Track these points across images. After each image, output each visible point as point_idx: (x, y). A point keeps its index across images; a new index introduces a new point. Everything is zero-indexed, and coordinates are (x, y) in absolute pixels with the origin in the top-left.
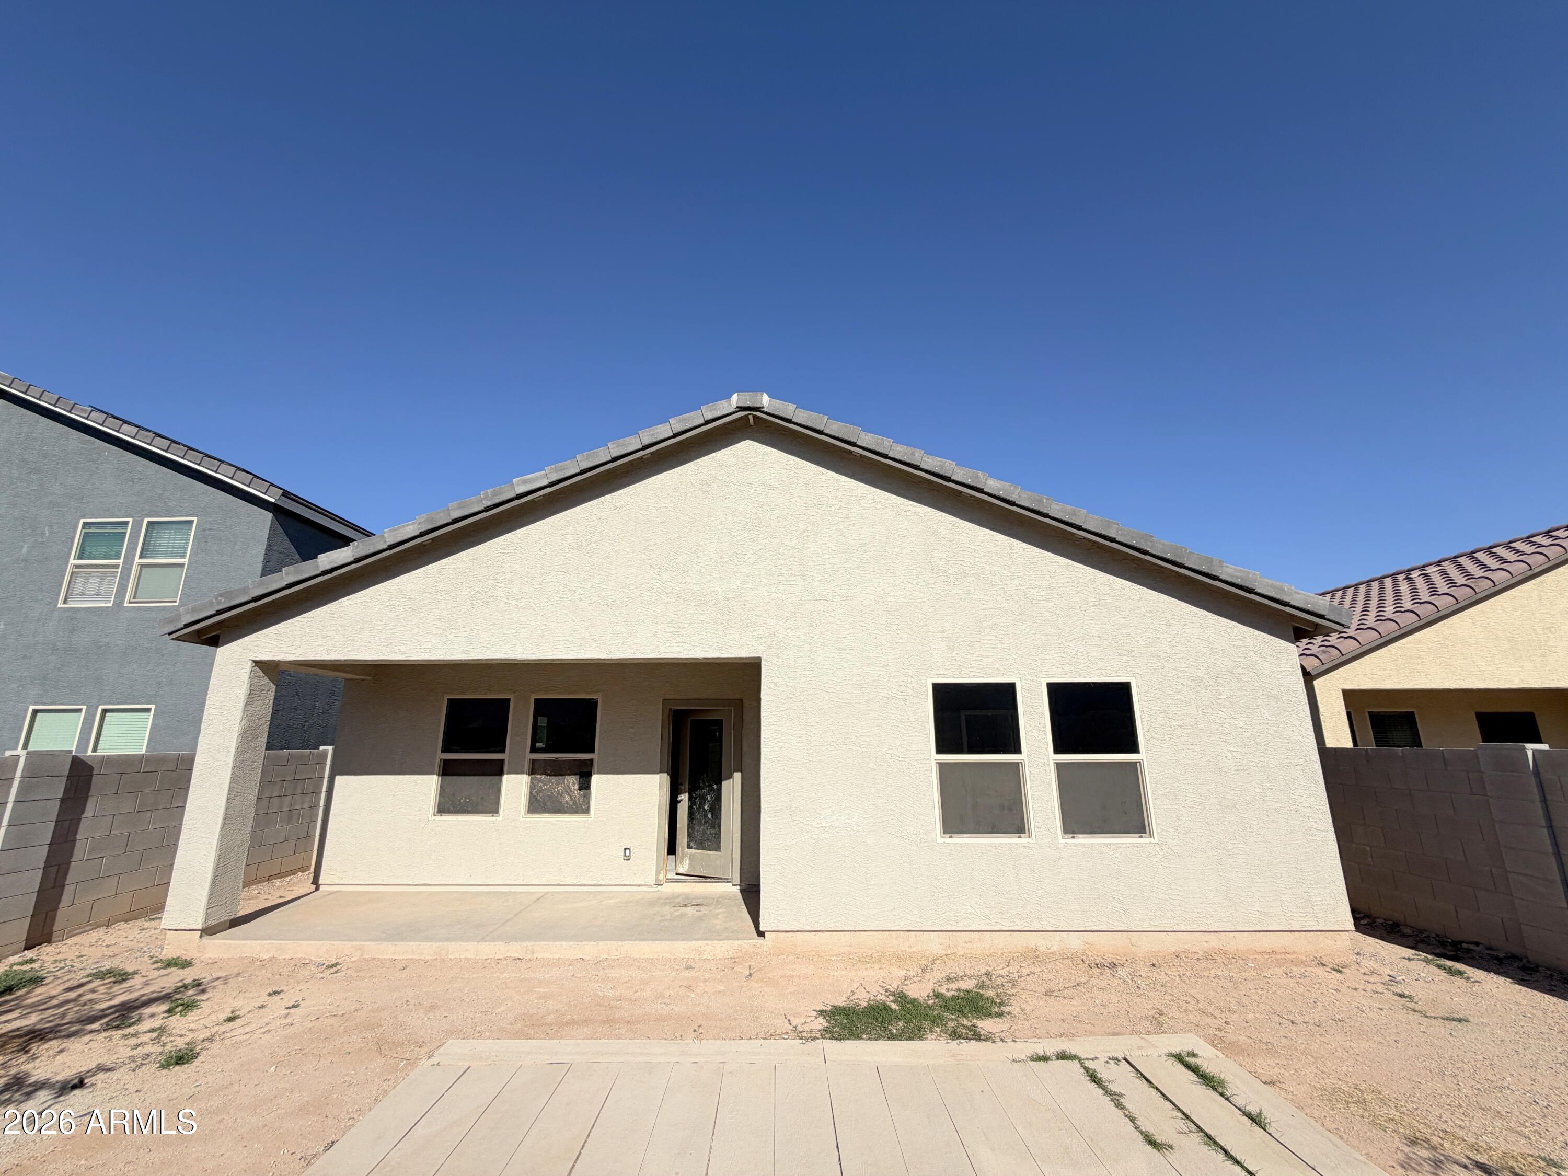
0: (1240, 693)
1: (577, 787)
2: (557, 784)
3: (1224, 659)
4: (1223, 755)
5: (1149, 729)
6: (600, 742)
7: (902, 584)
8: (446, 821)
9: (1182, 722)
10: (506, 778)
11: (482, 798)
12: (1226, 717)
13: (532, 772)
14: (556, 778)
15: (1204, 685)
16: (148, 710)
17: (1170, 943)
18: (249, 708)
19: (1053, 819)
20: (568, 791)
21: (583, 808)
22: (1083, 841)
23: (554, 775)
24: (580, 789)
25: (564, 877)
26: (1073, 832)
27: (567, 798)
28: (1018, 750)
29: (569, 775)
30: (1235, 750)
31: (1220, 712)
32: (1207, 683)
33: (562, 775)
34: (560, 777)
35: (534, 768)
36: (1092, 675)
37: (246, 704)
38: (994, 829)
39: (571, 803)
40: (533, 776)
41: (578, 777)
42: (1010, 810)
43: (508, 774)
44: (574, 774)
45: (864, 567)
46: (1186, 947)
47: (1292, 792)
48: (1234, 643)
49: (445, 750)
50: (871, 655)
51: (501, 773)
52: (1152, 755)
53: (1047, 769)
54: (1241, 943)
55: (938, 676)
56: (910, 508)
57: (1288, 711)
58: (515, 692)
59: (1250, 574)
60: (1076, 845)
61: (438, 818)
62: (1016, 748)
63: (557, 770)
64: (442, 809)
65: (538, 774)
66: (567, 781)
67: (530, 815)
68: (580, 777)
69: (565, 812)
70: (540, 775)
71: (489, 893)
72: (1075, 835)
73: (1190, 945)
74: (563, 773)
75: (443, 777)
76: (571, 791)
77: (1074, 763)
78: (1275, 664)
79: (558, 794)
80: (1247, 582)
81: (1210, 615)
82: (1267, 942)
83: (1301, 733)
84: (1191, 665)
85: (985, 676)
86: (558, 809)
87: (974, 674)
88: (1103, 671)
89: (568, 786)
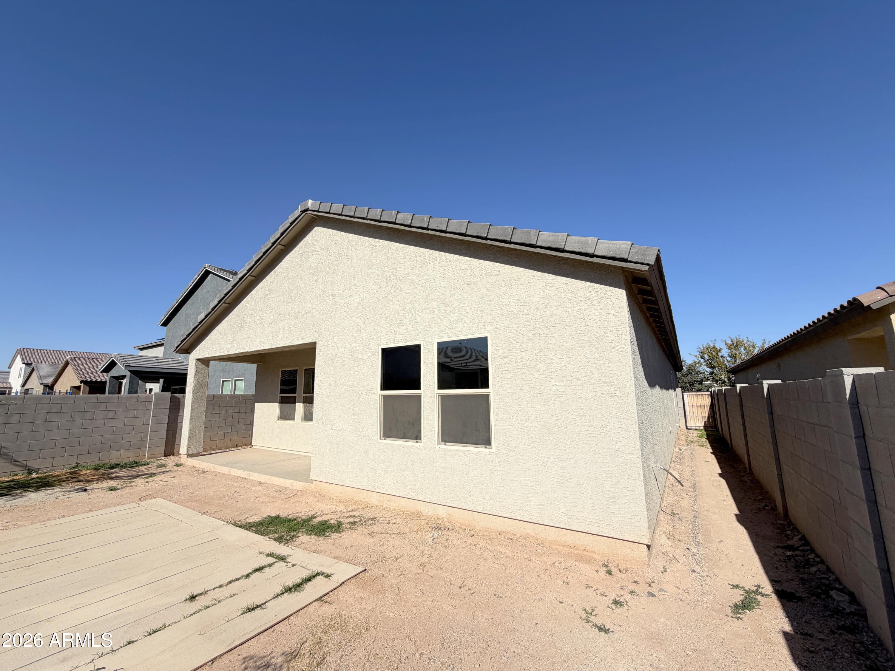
0: (567, 338)
3: (558, 311)
4: (548, 388)
5: (496, 370)
7: (371, 291)
8: (283, 423)
9: (520, 364)
10: (297, 404)
11: (291, 413)
12: (554, 358)
13: (304, 402)
15: (539, 334)
16: (242, 380)
17: (498, 524)
18: (197, 376)
19: (434, 432)
22: (452, 447)
26: (445, 441)
28: (418, 388)
30: (558, 384)
31: (550, 355)
32: (541, 332)
35: (305, 400)
36: (463, 334)
37: (195, 375)
38: (405, 437)
40: (304, 404)
42: (413, 425)
45: (356, 285)
46: (509, 529)
47: (604, 419)
48: (567, 296)
49: (281, 392)
50: (356, 335)
51: (295, 403)
52: (496, 389)
53: (433, 399)
54: (551, 534)
55: (384, 344)
56: (378, 244)
57: (609, 350)
58: (299, 366)
59: (559, 236)
60: (445, 450)
61: (279, 421)
62: (417, 386)
64: (280, 417)
67: (304, 421)
71: (289, 454)
72: (446, 443)
73: (512, 528)
75: (280, 404)
77: (449, 395)
78: (601, 309)
80: (557, 243)
81: (551, 276)
82: (570, 538)
83: (619, 368)
84: (531, 319)
85: (405, 341)
87: (401, 341)
88: (470, 330)
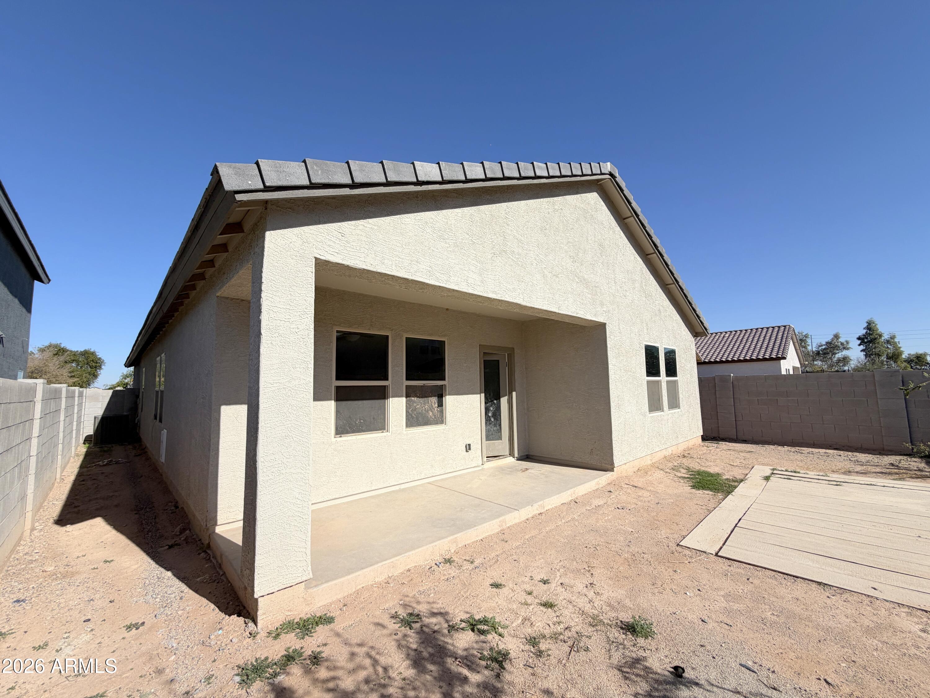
0: (689, 356)
1: (436, 405)
2: (425, 404)
3: (687, 343)
5: (678, 368)
6: (448, 373)
8: (347, 440)
10: (390, 401)
11: (374, 418)
12: (688, 364)
13: (408, 395)
14: (424, 399)
15: (685, 352)
19: (667, 404)
20: (431, 409)
21: (440, 420)
22: (672, 411)
23: (422, 397)
24: (439, 406)
25: (435, 470)
27: (431, 414)
28: (660, 376)
29: (431, 397)
30: (689, 376)
33: (426, 397)
34: (426, 399)
35: (410, 393)
38: (657, 410)
39: (433, 417)
40: (408, 398)
41: (437, 398)
42: (659, 400)
43: (392, 397)
44: (435, 396)
47: (696, 391)
48: (688, 337)
49: (338, 378)
50: (632, 328)
51: (386, 397)
52: (679, 378)
53: (665, 383)
55: (647, 341)
57: (694, 363)
58: (392, 330)
60: (670, 413)
61: (339, 439)
63: (423, 393)
64: (340, 431)
65: (412, 397)
66: (431, 401)
67: (408, 429)
68: (438, 397)
69: (430, 424)
70: (414, 397)
74: (426, 395)
75: (339, 403)
76: (433, 408)
77: (668, 381)
78: (693, 346)
79: (425, 411)
82: (693, 442)
84: (683, 344)
85: (654, 343)
86: (426, 422)
87: (652, 341)
88: (672, 344)
89: (432, 405)
